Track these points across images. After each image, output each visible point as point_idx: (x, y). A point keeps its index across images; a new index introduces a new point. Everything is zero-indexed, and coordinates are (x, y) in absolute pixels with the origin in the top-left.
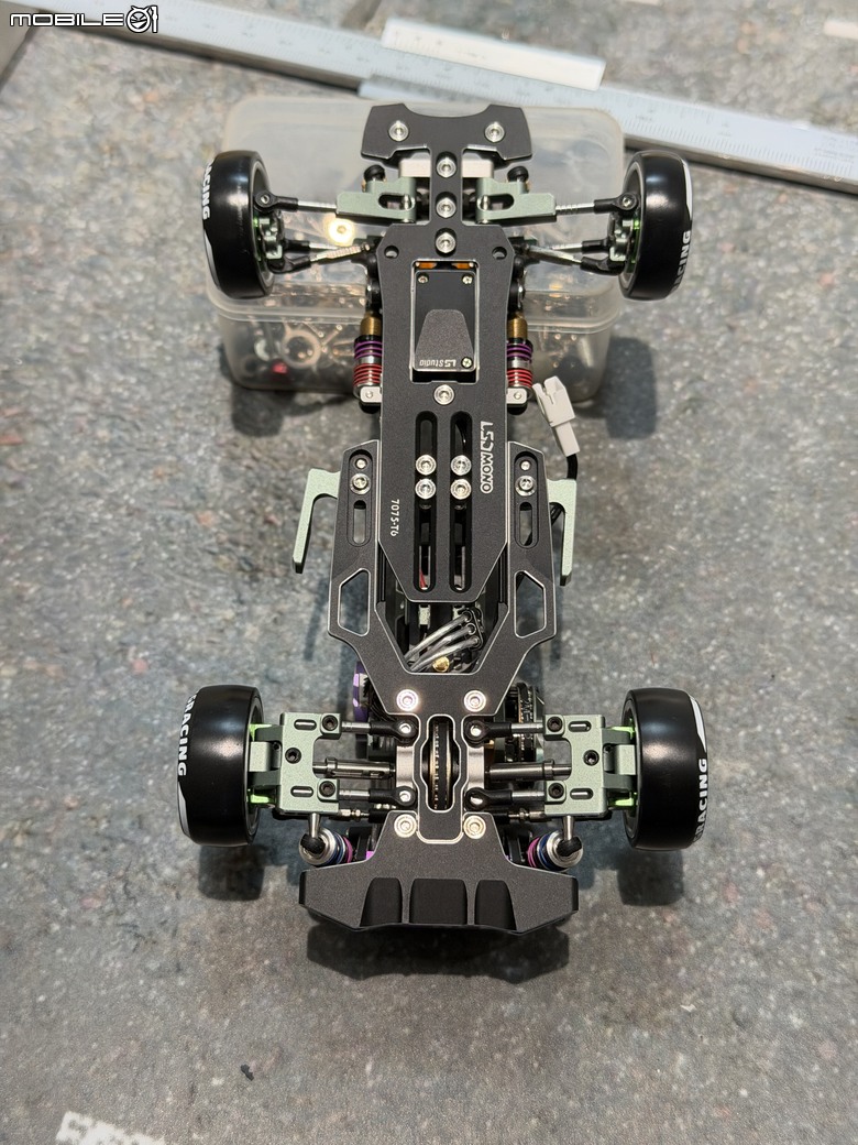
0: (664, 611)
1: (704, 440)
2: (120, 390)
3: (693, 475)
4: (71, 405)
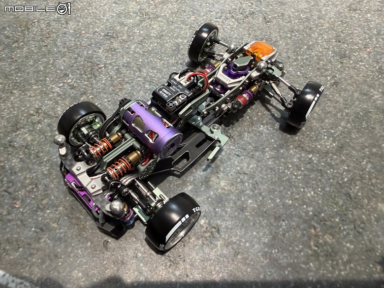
0: (344, 149)
3: (341, 105)
4: (137, 78)
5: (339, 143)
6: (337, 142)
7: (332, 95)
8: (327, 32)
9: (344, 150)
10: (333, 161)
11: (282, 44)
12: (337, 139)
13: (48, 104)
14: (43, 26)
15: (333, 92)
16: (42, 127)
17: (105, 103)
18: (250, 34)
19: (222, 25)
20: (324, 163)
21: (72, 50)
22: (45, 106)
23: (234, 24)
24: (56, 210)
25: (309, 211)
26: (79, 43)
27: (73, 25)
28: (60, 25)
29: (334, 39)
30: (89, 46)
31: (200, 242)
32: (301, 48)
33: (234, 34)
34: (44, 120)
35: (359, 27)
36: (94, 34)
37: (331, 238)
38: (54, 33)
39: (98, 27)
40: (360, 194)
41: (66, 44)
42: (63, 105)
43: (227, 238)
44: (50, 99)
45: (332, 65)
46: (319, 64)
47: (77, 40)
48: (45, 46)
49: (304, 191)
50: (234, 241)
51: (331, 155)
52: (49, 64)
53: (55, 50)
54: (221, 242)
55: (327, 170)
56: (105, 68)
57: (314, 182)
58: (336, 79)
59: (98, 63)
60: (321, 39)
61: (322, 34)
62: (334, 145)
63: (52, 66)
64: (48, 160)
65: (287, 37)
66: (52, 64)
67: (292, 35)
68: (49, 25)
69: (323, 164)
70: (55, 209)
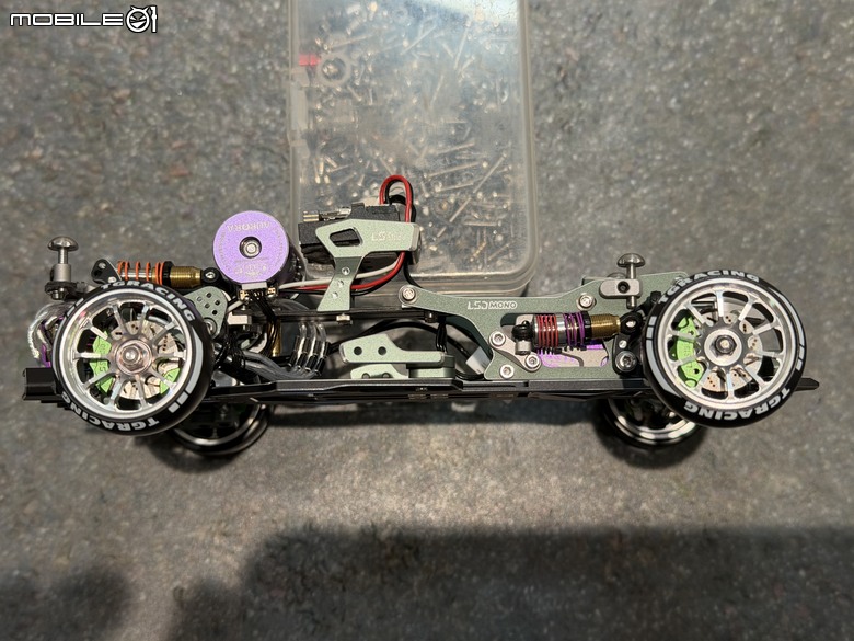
1: (770, 173)
2: (267, 122)
3: (759, 208)
4: (227, 137)
15: (749, 165)
17: (146, 224)
24: (61, 527)
45: (769, 68)
56: (134, 102)
58: (768, 118)
59: (111, 81)
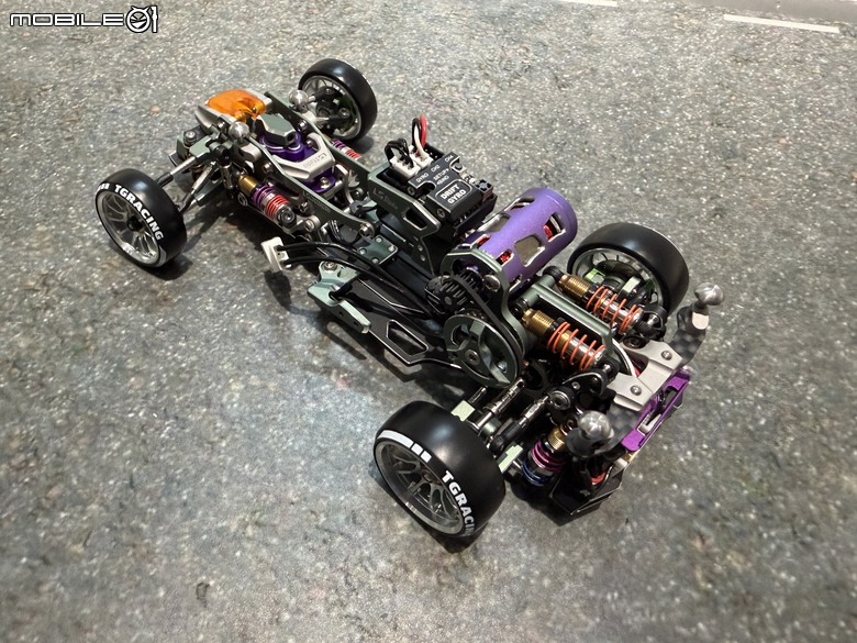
1: (736, 235)
3: (736, 257)
5: (739, 339)
6: (734, 337)
7: (715, 236)
8: (691, 106)
9: (751, 357)
10: (730, 381)
11: (597, 130)
12: (734, 331)
13: (72, 266)
14: (65, 97)
15: (715, 229)
16: (55, 318)
17: (205, 260)
18: (525, 111)
19: (464, 93)
20: (709, 385)
21: (130, 147)
22: (64, 269)
23: (490, 91)
24: (83, 512)
25: (686, 498)
26: (145, 133)
27: (133, 95)
28: (103, 95)
29: (708, 120)
30: (169, 139)
31: (433, 579)
32: (638, 139)
33: (491, 110)
34: (61, 300)
35: (758, 95)
36: (180, 113)
37: (741, 559)
38: (90, 111)
39: (190, 99)
40: (797, 454)
41: (115, 134)
42: (104, 266)
43: (496, 568)
44: (76, 255)
45: (708, 172)
46: (678, 170)
47: (141, 126)
48: (68, 139)
49: (670, 451)
50: (515, 574)
51: (723, 366)
52: (76, 178)
53: (89, 148)
54: (483, 579)
55: (718, 400)
57: (691, 429)
58: (719, 201)
60: (681, 119)
61: (680, 110)
62: (729, 343)
63: (83, 183)
64: (67, 393)
65: (606, 115)
66: (83, 178)
67: (616, 111)
68: (78, 94)
69: (709, 388)
70: (79, 508)
